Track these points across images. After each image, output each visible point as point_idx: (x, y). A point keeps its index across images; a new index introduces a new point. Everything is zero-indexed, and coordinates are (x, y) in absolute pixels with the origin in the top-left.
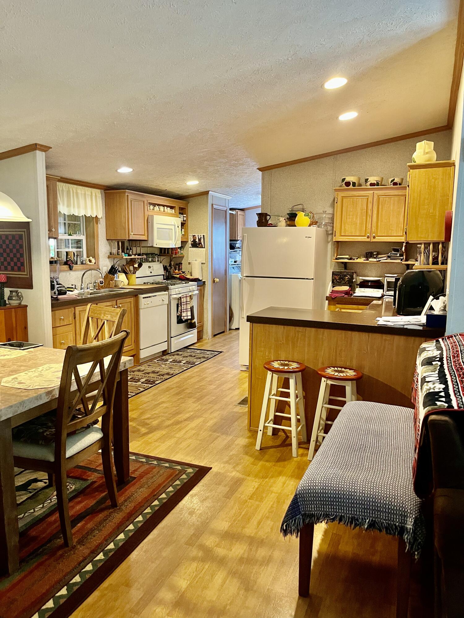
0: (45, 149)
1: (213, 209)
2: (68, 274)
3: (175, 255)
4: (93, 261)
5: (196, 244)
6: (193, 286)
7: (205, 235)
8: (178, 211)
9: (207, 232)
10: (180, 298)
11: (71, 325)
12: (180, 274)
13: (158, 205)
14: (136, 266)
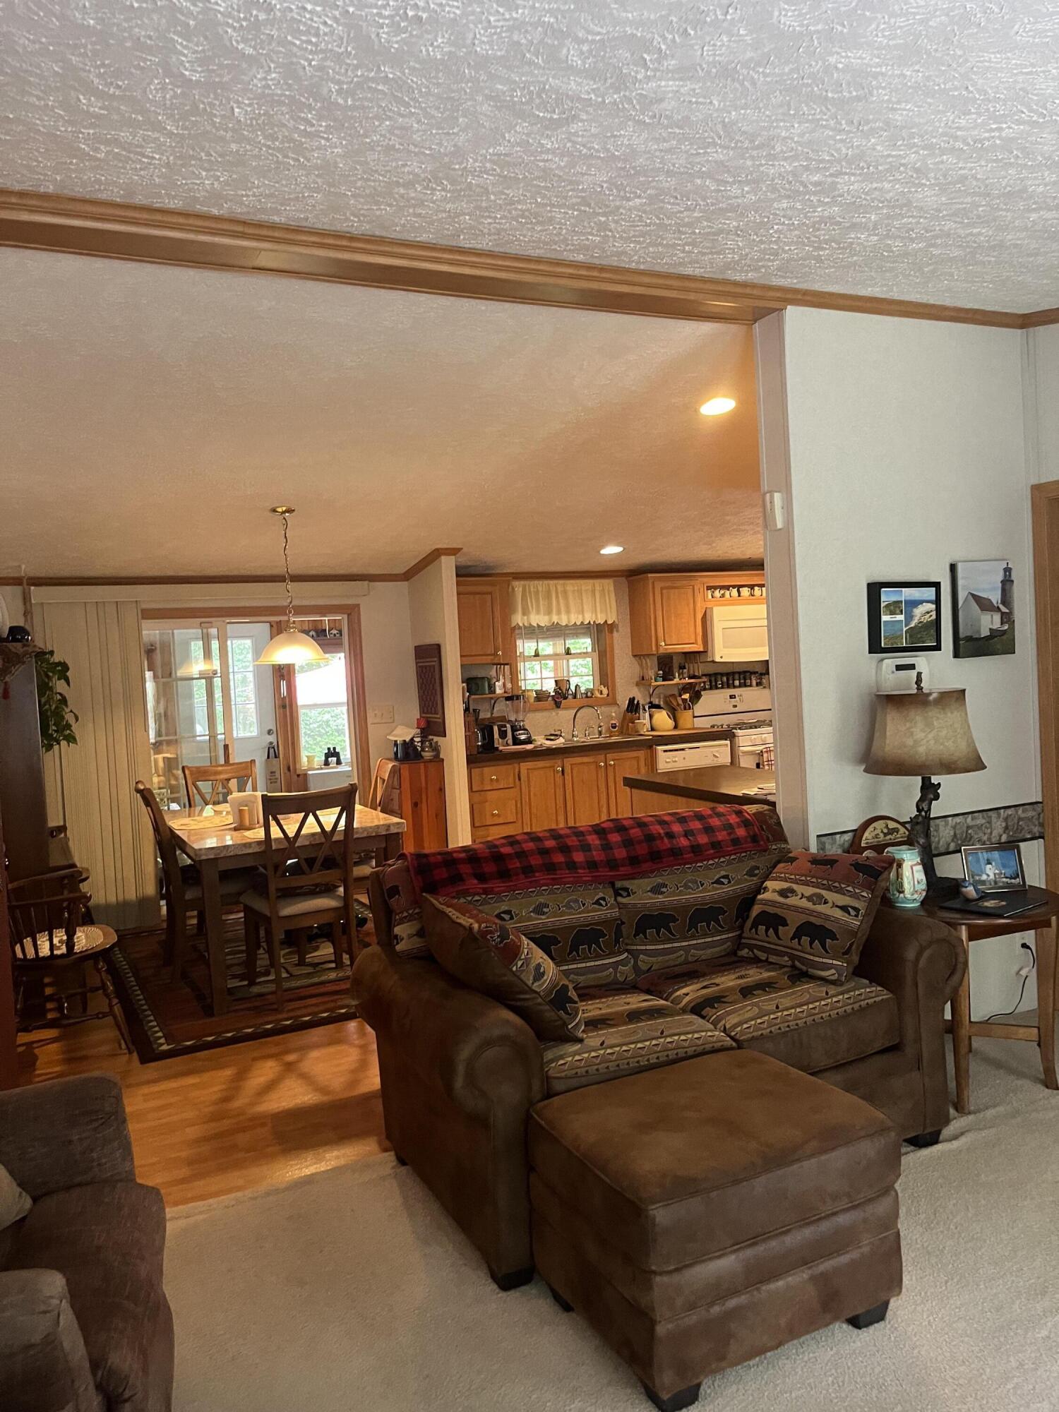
0: (453, 552)
2: (552, 713)
10: (762, 752)
11: (513, 789)
13: (734, 587)
14: (686, 696)
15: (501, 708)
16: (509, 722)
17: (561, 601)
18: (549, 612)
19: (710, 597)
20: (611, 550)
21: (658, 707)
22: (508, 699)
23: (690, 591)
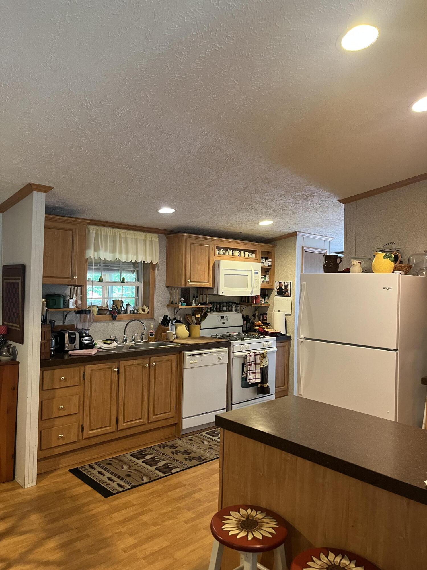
0: (45, 189)
1: (304, 252)
2: (110, 324)
3: (256, 304)
4: (147, 309)
5: (282, 293)
6: (271, 341)
7: (291, 281)
8: (259, 255)
9: (294, 279)
10: (246, 356)
11: (78, 387)
12: (261, 326)
13: (231, 249)
14: (199, 316)
15: (72, 319)
16: (78, 330)
17: (123, 245)
18: (113, 251)
19: (217, 254)
20: (166, 210)
21: (179, 322)
22: (77, 312)
23: (207, 248)
